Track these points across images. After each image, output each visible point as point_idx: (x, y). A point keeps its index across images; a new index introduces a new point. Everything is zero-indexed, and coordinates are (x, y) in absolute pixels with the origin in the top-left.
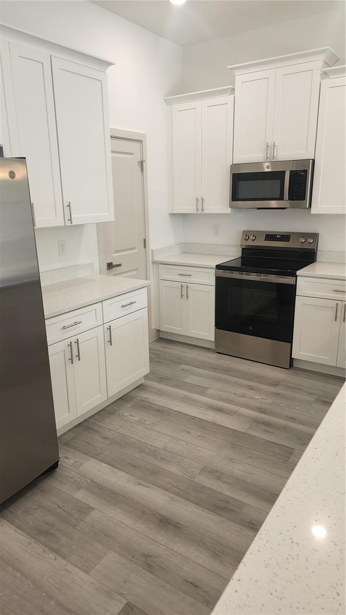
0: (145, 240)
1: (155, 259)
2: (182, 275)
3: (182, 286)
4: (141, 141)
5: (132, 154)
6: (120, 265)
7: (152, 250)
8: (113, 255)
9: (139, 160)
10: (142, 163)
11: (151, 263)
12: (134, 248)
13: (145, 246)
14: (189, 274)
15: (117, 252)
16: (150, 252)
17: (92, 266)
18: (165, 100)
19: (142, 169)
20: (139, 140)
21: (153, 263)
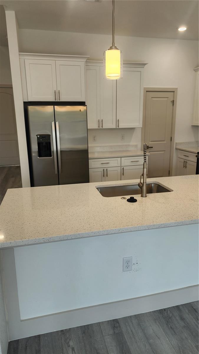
0: (171, 138)
1: (177, 147)
2: (185, 156)
3: (184, 162)
4: (174, 92)
5: (168, 98)
6: (152, 147)
7: (176, 143)
8: (150, 143)
9: (173, 100)
10: (173, 102)
11: (174, 149)
12: (164, 141)
13: (171, 140)
14: (187, 156)
15: (151, 141)
16: (175, 143)
17: (136, 146)
18: (194, 70)
19: (173, 105)
20: (173, 92)
21: (176, 149)
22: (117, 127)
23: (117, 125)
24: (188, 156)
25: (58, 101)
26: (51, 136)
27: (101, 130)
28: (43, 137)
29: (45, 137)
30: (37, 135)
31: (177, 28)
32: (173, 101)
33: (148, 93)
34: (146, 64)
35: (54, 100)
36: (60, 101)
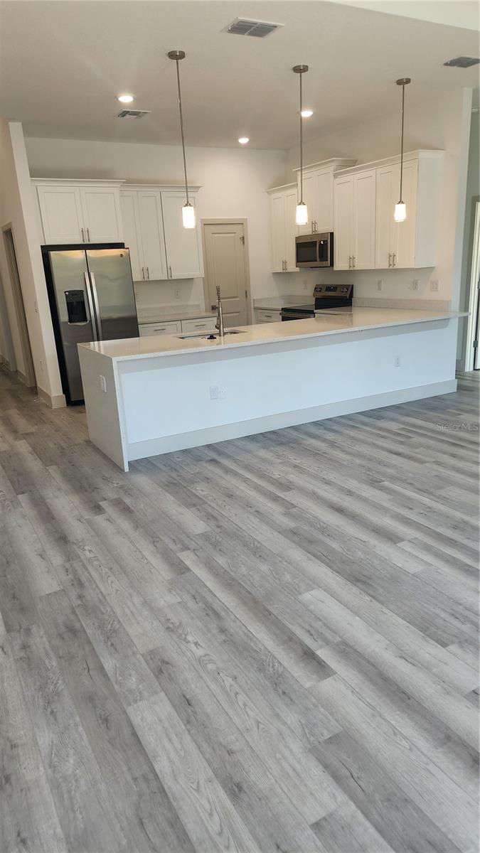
0: (246, 292)
1: (255, 306)
5: (235, 233)
7: (254, 299)
9: (242, 236)
11: (252, 309)
12: (236, 297)
13: (246, 296)
14: (270, 315)
16: (252, 301)
17: (198, 306)
18: (267, 192)
19: (244, 243)
20: (241, 224)
21: (255, 308)
22: (170, 278)
23: (169, 275)
24: (270, 317)
25: (88, 243)
26: (85, 293)
27: (147, 283)
28: (73, 295)
29: (76, 294)
30: (65, 292)
31: (237, 139)
32: (243, 238)
33: (206, 227)
34: (200, 187)
35: (81, 242)
36: (91, 243)
